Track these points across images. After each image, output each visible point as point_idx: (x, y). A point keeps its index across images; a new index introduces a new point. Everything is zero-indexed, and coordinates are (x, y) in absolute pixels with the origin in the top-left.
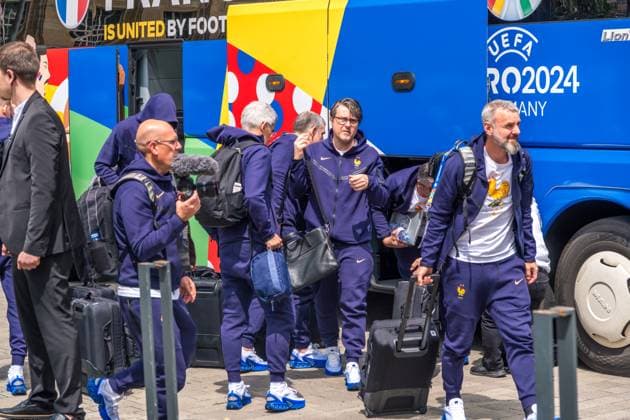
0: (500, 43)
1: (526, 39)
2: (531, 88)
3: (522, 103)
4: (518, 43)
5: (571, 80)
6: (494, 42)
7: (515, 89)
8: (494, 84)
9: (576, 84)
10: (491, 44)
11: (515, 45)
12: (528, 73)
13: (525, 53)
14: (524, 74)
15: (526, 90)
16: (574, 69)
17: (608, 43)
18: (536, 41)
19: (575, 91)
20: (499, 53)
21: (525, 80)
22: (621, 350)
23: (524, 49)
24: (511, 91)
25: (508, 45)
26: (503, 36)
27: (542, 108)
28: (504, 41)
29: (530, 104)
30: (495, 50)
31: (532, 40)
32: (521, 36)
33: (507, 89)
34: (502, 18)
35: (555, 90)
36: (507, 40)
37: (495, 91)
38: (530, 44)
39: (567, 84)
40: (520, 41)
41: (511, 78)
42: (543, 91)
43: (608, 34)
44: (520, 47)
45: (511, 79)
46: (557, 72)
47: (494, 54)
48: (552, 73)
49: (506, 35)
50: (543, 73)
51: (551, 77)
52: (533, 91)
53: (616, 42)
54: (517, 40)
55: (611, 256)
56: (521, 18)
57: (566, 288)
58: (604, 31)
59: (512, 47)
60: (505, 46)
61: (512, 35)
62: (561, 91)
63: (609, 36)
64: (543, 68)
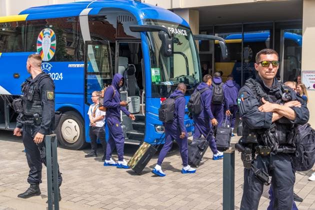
1: (49, 66)
9: (62, 78)
12: (50, 75)
13: (49, 69)
16: (61, 74)
17: (70, 68)
18: (52, 66)
20: (42, 69)
22: (73, 144)
34: (43, 60)
35: (57, 79)
39: (60, 77)
43: (70, 66)
44: (47, 68)
53: (72, 68)
54: (47, 66)
55: (70, 120)
56: (48, 60)
57: (59, 129)
60: (44, 67)
61: (46, 65)
64: (53, 73)
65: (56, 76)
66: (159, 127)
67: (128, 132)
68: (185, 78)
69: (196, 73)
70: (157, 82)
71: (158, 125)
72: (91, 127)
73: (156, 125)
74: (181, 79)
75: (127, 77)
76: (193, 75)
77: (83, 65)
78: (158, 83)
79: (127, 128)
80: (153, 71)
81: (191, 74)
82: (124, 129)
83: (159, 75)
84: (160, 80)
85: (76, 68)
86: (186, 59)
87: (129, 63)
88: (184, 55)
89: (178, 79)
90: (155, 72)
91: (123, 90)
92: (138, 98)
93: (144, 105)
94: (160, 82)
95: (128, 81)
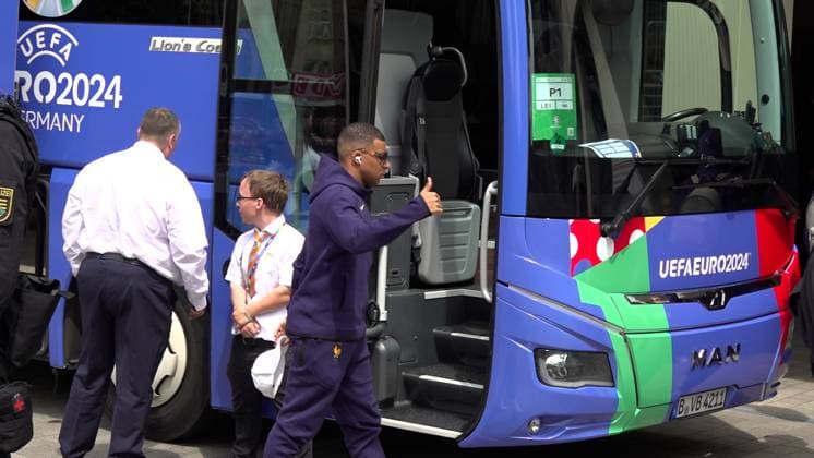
0: (34, 42)
1: (64, 40)
2: (66, 98)
3: (56, 115)
4: (55, 44)
5: (113, 92)
6: (28, 40)
7: (49, 98)
8: (25, 89)
9: (119, 98)
10: (24, 42)
11: (52, 46)
12: (65, 81)
13: (62, 56)
14: (60, 81)
15: (61, 100)
16: (117, 80)
17: (157, 53)
18: (76, 43)
19: (117, 105)
20: (33, 53)
21: (61, 87)
23: (61, 51)
24: (44, 100)
25: (43, 45)
26: (38, 34)
27: (79, 123)
28: (39, 40)
29: (65, 116)
30: (28, 50)
31: (71, 41)
32: (59, 36)
33: (39, 97)
34: (38, 13)
35: (94, 103)
36: (43, 39)
37: (26, 98)
38: (68, 46)
39: (108, 97)
40: (57, 42)
41: (45, 83)
42: (80, 103)
43: (158, 42)
44: (56, 49)
45: (45, 86)
46: (98, 83)
47: (27, 54)
48: (92, 83)
49: (42, 33)
50: (81, 82)
51: (91, 86)
52: (69, 102)
53: (166, 53)
54: (54, 41)
56: (60, 14)
58: (154, 38)
59: (48, 48)
60: (40, 46)
61: (49, 33)
62: (101, 104)
63: (158, 45)
64: (81, 76)
65: (94, 88)
66: (555, 360)
67: (412, 375)
68: (703, 127)
69: (765, 99)
70: (558, 142)
71: (554, 351)
72: (239, 337)
73: (541, 352)
74: (681, 132)
75: (420, 110)
76: (751, 111)
77: (218, 42)
78: (562, 147)
79: (403, 357)
80: (542, 86)
81: (739, 105)
82: (392, 356)
83: (570, 106)
84: (571, 132)
85: (186, 56)
86: (722, 29)
87: (436, 42)
88: (712, 11)
89: (667, 130)
90: (552, 92)
91: (403, 172)
92: (468, 211)
93: (492, 244)
94: (570, 145)
95: (427, 126)
